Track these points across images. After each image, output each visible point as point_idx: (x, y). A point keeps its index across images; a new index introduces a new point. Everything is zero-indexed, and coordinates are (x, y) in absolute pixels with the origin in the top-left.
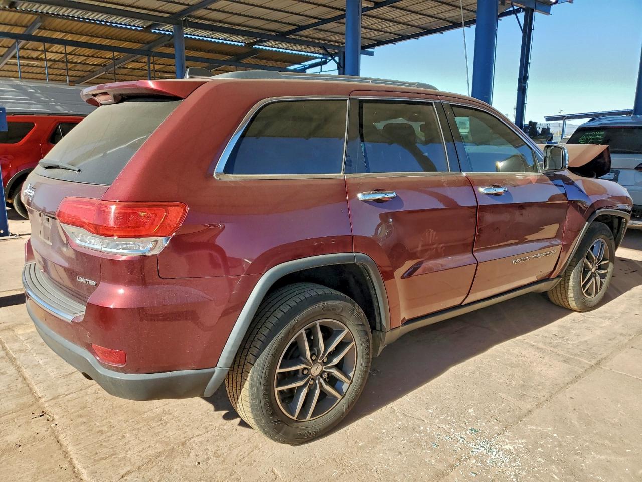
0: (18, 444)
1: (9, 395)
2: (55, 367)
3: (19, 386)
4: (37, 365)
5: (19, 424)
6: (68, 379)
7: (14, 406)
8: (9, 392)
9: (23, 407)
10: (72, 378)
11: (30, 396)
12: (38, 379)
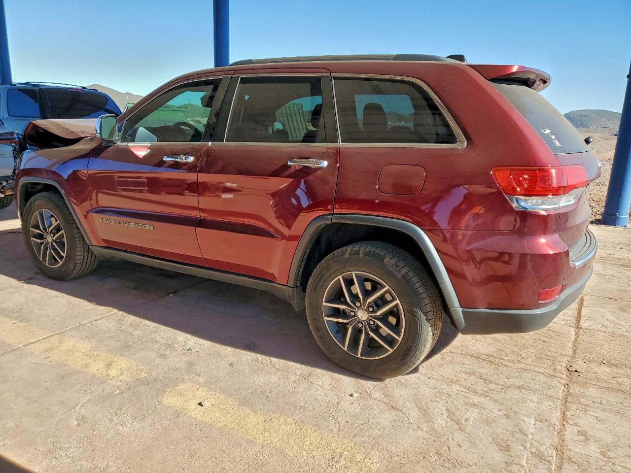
0: (602, 364)
1: (590, 402)
2: (525, 404)
3: (574, 407)
4: (539, 419)
5: (595, 374)
6: (527, 384)
7: (591, 389)
8: (588, 406)
9: (584, 384)
10: (522, 383)
11: (571, 391)
12: (551, 404)
